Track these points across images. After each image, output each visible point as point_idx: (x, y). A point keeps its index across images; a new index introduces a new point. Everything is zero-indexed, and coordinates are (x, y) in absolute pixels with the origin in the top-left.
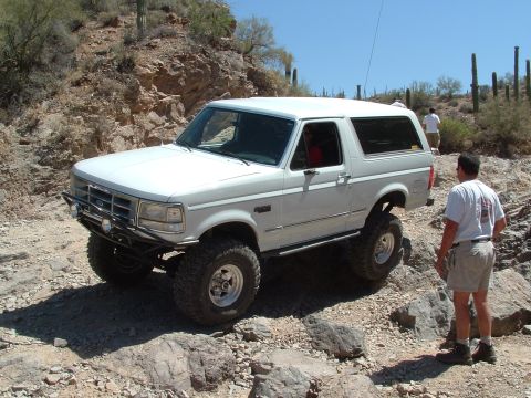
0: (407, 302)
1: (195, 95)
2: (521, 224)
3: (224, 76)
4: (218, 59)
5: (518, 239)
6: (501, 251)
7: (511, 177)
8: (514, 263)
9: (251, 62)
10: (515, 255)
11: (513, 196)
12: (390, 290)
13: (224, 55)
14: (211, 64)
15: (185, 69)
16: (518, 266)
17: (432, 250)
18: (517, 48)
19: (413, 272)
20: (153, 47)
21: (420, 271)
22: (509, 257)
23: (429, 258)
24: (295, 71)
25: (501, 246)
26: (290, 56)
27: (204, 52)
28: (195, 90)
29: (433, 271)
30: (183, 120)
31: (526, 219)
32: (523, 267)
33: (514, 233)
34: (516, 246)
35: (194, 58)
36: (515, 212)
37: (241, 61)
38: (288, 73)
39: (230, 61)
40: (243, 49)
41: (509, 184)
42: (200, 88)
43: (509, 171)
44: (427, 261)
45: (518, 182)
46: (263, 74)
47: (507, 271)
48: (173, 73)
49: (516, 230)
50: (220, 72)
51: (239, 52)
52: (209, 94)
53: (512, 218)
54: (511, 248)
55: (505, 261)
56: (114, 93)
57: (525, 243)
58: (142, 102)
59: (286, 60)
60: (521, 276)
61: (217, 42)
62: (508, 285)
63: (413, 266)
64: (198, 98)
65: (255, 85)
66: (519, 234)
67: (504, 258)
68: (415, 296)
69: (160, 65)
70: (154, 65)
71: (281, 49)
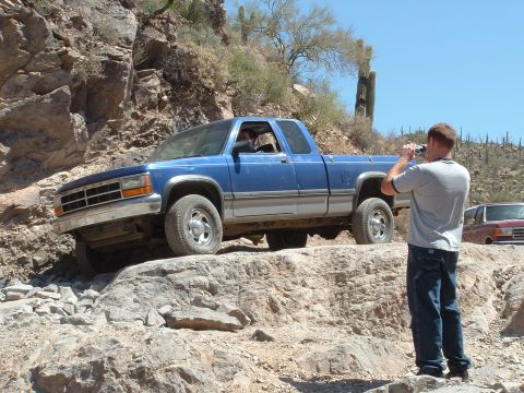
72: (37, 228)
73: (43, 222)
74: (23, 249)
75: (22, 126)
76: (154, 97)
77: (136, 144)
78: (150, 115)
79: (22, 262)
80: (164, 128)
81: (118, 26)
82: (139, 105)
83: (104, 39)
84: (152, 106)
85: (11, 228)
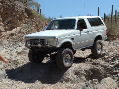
0: (75, 87)
1: (6, 15)
2: (113, 62)
3: (17, 10)
4: (15, 4)
5: (112, 67)
6: (106, 71)
7: (109, 47)
8: (110, 75)
9: (26, 6)
10: (111, 73)
11: (110, 53)
12: (69, 83)
13: (17, 3)
14: (12, 5)
15: (3, 6)
16: (112, 76)
17: (84, 70)
18: (113, 6)
19: (77, 77)
21: (80, 77)
22: (109, 73)
23: (82, 73)
24: (41, 10)
25: (106, 69)
26: (39, 5)
28: (6, 14)
29: (84, 77)
30: (2, 24)
31: (114, 61)
32: (113, 77)
33: (110, 65)
34: (111, 70)
35: (6, 3)
36: (111, 59)
37: (22, 5)
38: (38, 10)
39: (19, 5)
40: (24, 1)
41: (108, 49)
42: (8, 13)
43: (109, 45)
44: (82, 74)
45: (112, 49)
46: (30, 10)
47: (109, 78)
49: (111, 65)
50: (16, 8)
51: (22, 2)
52: (12, 16)
53: (110, 60)
54: (109, 70)
55: (108, 75)
57: (114, 69)
59: (38, 6)
60: (113, 80)
62: (109, 83)
63: (77, 75)
64: (8, 17)
65: (27, 14)
66: (112, 66)
67: (107, 74)
68: (78, 85)
71: (36, 2)
72: (15, 36)
73: (16, 35)
74: (14, 39)
75: (12, 21)
76: (26, 16)
77: (25, 24)
78: (26, 19)
79: (14, 41)
80: (28, 21)
81: (22, 6)
82: (24, 18)
83: (21, 8)
84: (26, 18)
85: (12, 36)
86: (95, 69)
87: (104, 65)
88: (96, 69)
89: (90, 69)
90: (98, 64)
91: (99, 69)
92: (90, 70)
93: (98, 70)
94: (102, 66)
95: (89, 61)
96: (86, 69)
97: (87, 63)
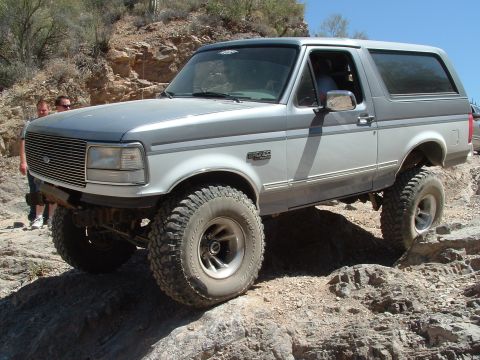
15: (179, 52)
20: (151, 31)
27: (210, 35)
35: (189, 39)
48: (161, 58)
56: (71, 80)
58: (111, 90)
61: (235, 24)
69: (144, 47)
70: (136, 48)
86: (361, 345)
87: (432, 321)
88: (364, 351)
89: (326, 345)
90: (401, 305)
91: (389, 348)
92: (329, 347)
93: (375, 352)
94: (415, 328)
95: (364, 279)
96: (304, 342)
97: (342, 296)
